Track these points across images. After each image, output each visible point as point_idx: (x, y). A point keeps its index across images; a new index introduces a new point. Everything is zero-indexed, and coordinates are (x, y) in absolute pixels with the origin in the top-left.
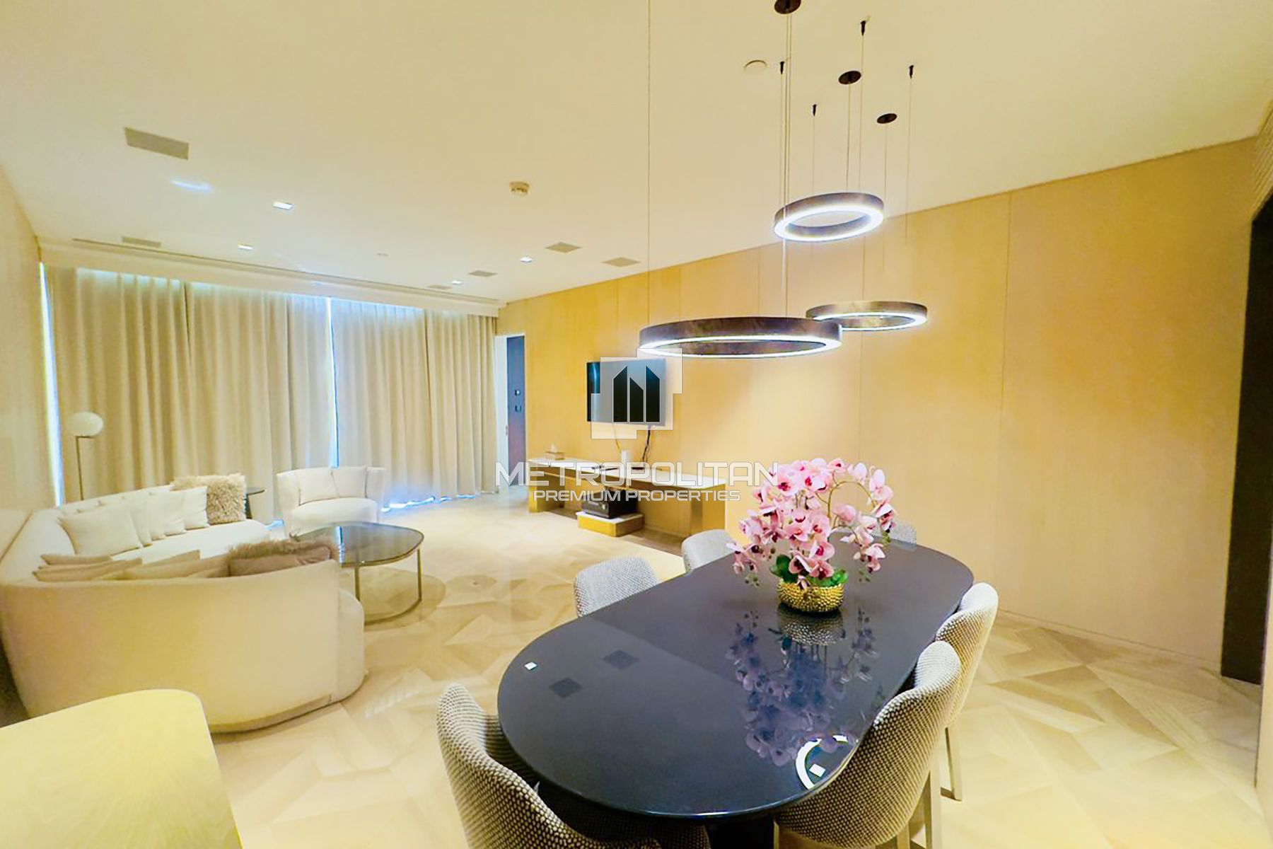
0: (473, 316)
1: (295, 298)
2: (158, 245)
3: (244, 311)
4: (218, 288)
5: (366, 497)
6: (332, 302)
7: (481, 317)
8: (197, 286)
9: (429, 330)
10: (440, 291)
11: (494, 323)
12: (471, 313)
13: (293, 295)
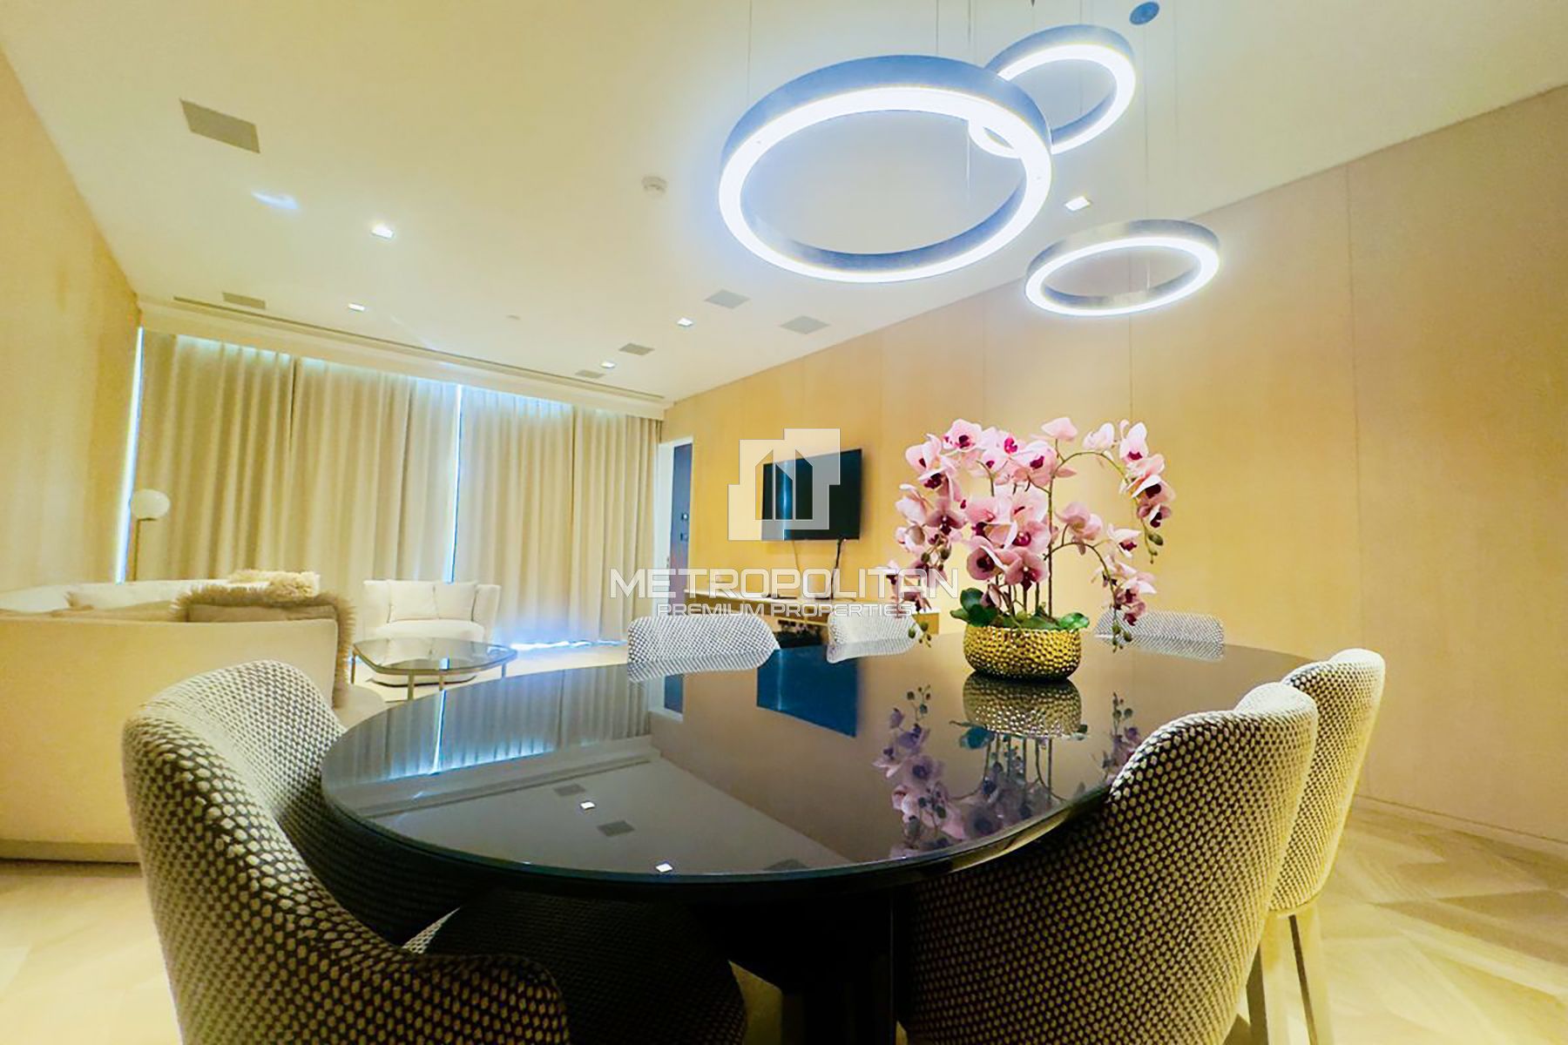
0: (633, 417)
1: (420, 382)
2: (261, 304)
3: (359, 395)
4: (334, 366)
5: (472, 620)
6: (464, 391)
7: (642, 420)
8: (309, 363)
9: (577, 430)
10: (588, 378)
11: (659, 428)
12: (630, 414)
13: (418, 379)
